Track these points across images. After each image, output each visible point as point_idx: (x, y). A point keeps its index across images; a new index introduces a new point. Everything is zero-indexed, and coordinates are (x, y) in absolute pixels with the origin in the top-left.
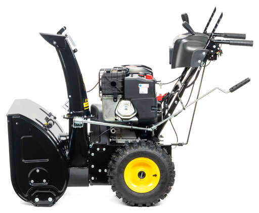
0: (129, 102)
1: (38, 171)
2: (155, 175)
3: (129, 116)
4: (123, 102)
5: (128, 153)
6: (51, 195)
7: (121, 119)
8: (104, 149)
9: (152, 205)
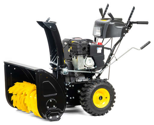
0: (91, 58)
1: (51, 101)
2: (106, 98)
3: (91, 66)
4: (88, 58)
5: (95, 87)
6: (58, 114)
7: (87, 68)
8: (73, 86)
9: (102, 115)
